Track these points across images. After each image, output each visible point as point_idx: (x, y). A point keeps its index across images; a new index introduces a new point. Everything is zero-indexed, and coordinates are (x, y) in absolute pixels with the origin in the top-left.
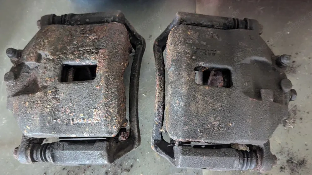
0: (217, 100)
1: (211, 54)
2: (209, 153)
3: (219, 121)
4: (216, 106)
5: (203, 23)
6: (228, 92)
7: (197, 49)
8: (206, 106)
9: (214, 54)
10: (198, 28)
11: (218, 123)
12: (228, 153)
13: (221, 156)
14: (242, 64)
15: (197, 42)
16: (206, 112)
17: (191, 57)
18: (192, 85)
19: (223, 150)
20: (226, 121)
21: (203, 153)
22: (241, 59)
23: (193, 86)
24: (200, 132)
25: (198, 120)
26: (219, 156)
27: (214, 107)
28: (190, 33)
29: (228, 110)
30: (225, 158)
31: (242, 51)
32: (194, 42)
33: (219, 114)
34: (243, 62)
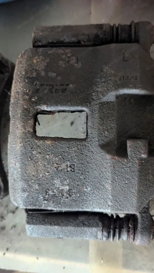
0: (64, 159)
1: (60, 92)
2: (63, 222)
3: (68, 185)
4: (63, 166)
5: (65, 40)
6: (79, 146)
7: (42, 85)
8: (49, 166)
9: (64, 90)
10: (51, 50)
11: (67, 188)
12: (88, 222)
13: (78, 225)
14: (103, 104)
15: (43, 74)
16: (49, 175)
17: (30, 99)
18: (29, 139)
19: (81, 218)
20: (78, 185)
21: (54, 222)
22: (102, 95)
23: (29, 141)
24: (44, 200)
25: (39, 185)
26: (75, 226)
27: (60, 168)
28: (37, 61)
29: (79, 170)
30: (83, 228)
31: (104, 82)
32: (38, 74)
33: (68, 176)
34: (105, 99)
